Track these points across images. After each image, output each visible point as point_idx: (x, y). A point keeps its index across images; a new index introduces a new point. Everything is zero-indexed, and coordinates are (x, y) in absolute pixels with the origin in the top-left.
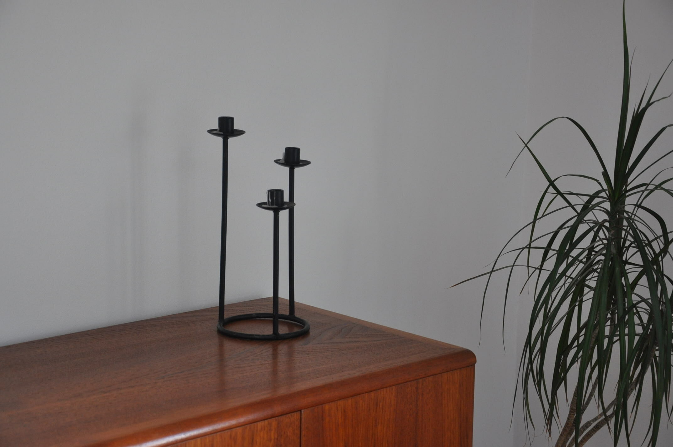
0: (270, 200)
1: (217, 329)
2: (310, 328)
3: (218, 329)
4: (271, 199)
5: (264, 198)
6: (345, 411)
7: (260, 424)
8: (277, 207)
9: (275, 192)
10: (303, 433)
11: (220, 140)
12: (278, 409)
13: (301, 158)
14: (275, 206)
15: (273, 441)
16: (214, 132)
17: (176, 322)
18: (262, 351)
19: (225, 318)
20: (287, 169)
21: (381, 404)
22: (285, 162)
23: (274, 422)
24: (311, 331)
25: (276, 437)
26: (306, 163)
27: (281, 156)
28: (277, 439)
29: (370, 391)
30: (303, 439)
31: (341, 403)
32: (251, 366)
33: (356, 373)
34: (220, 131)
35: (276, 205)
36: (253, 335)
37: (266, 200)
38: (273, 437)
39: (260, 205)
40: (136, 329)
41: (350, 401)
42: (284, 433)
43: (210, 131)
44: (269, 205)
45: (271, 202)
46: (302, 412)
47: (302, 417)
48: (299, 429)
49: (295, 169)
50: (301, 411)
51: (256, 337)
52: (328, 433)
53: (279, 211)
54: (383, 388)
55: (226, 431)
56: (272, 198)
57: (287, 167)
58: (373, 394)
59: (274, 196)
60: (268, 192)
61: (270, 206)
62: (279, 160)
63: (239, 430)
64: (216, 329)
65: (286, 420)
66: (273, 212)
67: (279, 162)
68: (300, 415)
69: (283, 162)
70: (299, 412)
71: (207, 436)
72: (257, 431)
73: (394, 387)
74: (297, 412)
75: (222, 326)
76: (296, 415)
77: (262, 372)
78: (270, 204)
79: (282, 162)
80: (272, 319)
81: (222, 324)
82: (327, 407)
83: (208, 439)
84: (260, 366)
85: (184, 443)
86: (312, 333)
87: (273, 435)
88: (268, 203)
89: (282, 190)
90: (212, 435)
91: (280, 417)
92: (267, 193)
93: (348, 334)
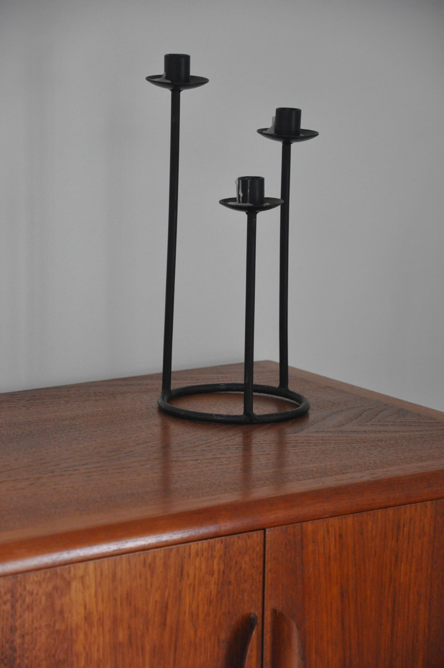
0: (241, 195)
1: (157, 406)
2: (309, 408)
3: (159, 405)
4: (242, 192)
5: (232, 192)
6: (341, 536)
7: (193, 545)
8: (251, 205)
9: (249, 181)
10: (268, 566)
11: (167, 93)
12: (226, 525)
13: (303, 126)
14: (248, 204)
15: (216, 575)
16: (157, 80)
17: (95, 393)
18: (221, 439)
19: (171, 389)
20: (278, 145)
21: (406, 529)
22: (275, 133)
23: (218, 544)
24: (310, 412)
25: (222, 568)
26: (311, 134)
27: (269, 123)
28: (224, 572)
29: (386, 507)
30: (268, 576)
31: (335, 521)
32: (197, 460)
33: (365, 477)
34: (167, 78)
35: (250, 203)
36: (211, 415)
37: (234, 195)
38: (216, 567)
39: (225, 202)
40: (28, 401)
41: (350, 520)
42: (236, 563)
43: (151, 79)
44: (239, 202)
45: (243, 197)
46: (267, 533)
47: (267, 539)
48: (262, 558)
49: (292, 145)
50: (264, 530)
51: (216, 418)
52: (312, 569)
53: (257, 213)
54: (410, 503)
55: (137, 553)
56: (244, 191)
57: (280, 141)
58: (390, 511)
59: (247, 188)
60: (238, 180)
61: (241, 204)
62: (266, 129)
63: (160, 553)
64: (155, 404)
65: (238, 542)
66: (247, 213)
67: (264, 132)
68: (263, 536)
69: (273, 132)
70: (262, 531)
71: (106, 559)
72: (190, 555)
73: (429, 503)
74: (258, 531)
75: (165, 400)
76: (257, 536)
77: (211, 470)
78: (241, 200)
79: (269, 133)
80: (243, 393)
81: (166, 398)
82: (309, 526)
83: (106, 564)
84: (210, 461)
85: (67, 566)
86: (313, 415)
87: (216, 565)
88: (237, 199)
89: (262, 177)
90: (114, 557)
91: (228, 537)
92: (236, 183)
93: (371, 420)
